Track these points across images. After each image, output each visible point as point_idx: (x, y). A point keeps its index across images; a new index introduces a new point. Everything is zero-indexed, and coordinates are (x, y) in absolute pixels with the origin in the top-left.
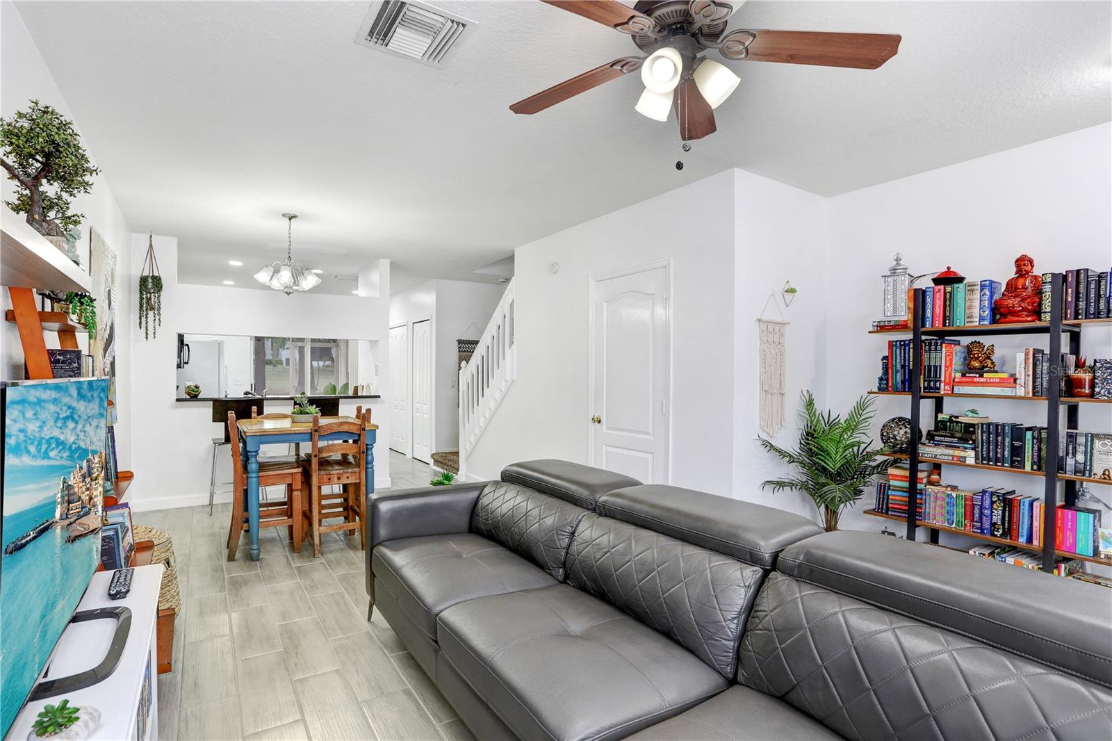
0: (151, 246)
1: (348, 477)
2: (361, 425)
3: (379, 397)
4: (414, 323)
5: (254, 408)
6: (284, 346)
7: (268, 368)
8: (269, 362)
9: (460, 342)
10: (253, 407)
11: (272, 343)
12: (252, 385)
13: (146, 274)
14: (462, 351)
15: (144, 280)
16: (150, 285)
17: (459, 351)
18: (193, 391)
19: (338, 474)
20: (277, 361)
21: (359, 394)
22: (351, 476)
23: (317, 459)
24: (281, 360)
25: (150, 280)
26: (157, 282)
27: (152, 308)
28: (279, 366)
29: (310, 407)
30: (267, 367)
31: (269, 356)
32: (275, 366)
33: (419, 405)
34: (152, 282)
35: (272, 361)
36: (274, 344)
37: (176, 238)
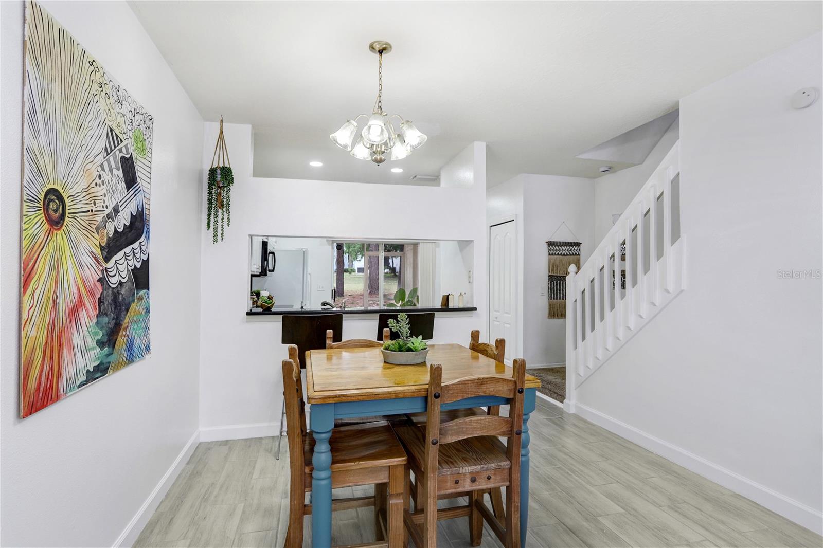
0: (222, 132)
1: (489, 478)
2: (515, 382)
3: (475, 309)
4: (491, 226)
5: (330, 333)
6: (357, 258)
7: (346, 275)
8: (346, 271)
9: (550, 244)
10: (328, 331)
11: (348, 256)
12: (332, 291)
13: (215, 165)
14: (553, 255)
15: (213, 172)
16: (219, 177)
17: (549, 254)
18: (266, 302)
19: (471, 473)
20: (351, 270)
21: (451, 306)
22: (495, 474)
23: (437, 447)
24: (354, 269)
25: (219, 171)
26: (227, 173)
27: (222, 206)
28: (353, 273)
29: (414, 339)
30: (345, 273)
31: (346, 267)
32: (350, 273)
33: (499, 314)
34: (221, 174)
35: (349, 270)
36: (350, 258)
37: (250, 126)
